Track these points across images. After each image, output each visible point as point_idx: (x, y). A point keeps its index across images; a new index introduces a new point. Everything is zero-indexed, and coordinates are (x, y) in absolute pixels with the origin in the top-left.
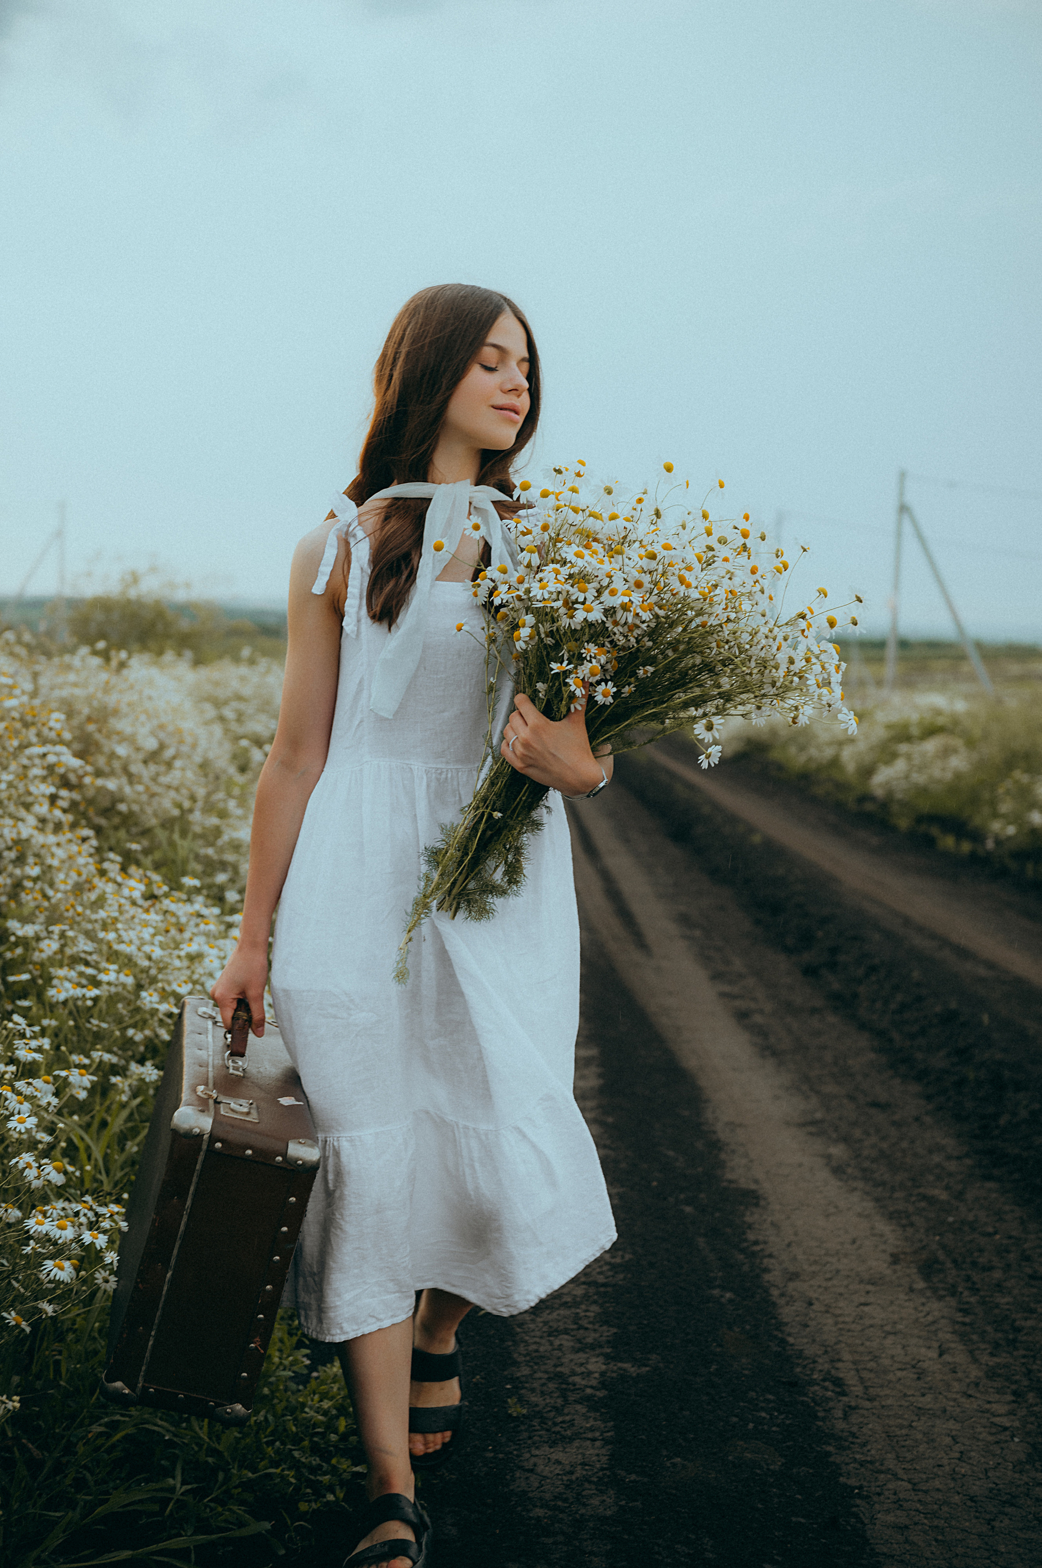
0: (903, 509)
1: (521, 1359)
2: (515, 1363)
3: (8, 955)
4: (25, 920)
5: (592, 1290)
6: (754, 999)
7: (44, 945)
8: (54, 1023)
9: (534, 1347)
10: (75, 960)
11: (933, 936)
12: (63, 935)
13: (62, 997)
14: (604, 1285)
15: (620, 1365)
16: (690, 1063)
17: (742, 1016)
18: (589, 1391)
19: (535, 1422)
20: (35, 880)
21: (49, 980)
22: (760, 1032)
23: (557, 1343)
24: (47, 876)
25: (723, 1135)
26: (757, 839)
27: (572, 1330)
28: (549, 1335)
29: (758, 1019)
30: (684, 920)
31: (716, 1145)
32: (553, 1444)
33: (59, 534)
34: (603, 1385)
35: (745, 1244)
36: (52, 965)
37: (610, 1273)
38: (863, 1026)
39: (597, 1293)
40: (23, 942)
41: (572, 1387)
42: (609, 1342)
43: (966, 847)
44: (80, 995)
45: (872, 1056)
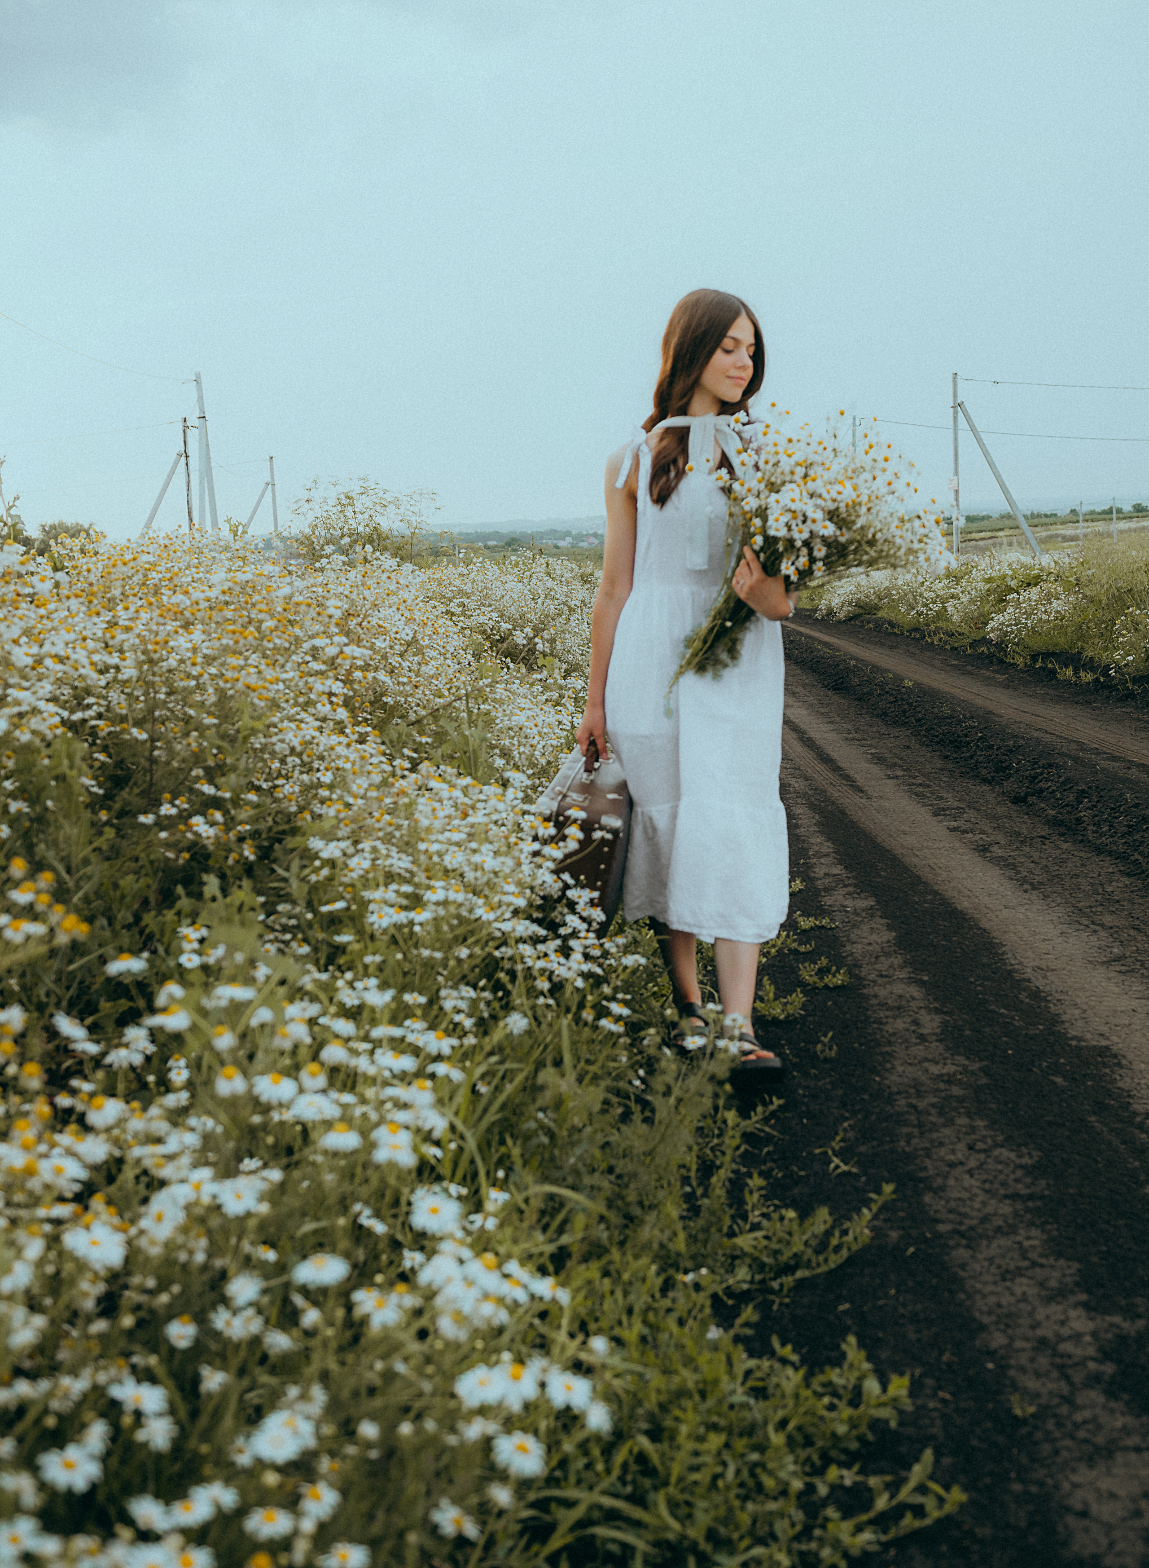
0: (958, 406)
1: (986, 1320)
2: (983, 1328)
3: (313, 878)
4: (329, 837)
5: (1019, 1206)
6: (983, 832)
7: (353, 863)
8: (378, 958)
9: (992, 1300)
10: (390, 877)
11: (1114, 758)
12: (374, 850)
13: (385, 922)
14: (1031, 1197)
15: (1108, 1318)
16: (963, 904)
17: (983, 850)
18: (1092, 1365)
19: (1050, 1425)
20: (331, 787)
21: (364, 904)
22: (1004, 863)
23: (1018, 1291)
24: (340, 781)
25: (1039, 982)
26: (908, 683)
27: (1027, 1269)
28: (1004, 1279)
29: (997, 851)
30: (879, 760)
31: (1036, 995)
32: (1091, 1462)
33: (271, 484)
34: (1105, 1355)
35: (1138, 1119)
36: (366, 886)
37: (1029, 1180)
38: (1099, 850)
39: (1028, 1210)
40: (332, 863)
41: (1070, 1362)
42: (1077, 1284)
43: (1087, 677)
44: (405, 921)
45: (1126, 880)
